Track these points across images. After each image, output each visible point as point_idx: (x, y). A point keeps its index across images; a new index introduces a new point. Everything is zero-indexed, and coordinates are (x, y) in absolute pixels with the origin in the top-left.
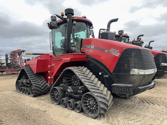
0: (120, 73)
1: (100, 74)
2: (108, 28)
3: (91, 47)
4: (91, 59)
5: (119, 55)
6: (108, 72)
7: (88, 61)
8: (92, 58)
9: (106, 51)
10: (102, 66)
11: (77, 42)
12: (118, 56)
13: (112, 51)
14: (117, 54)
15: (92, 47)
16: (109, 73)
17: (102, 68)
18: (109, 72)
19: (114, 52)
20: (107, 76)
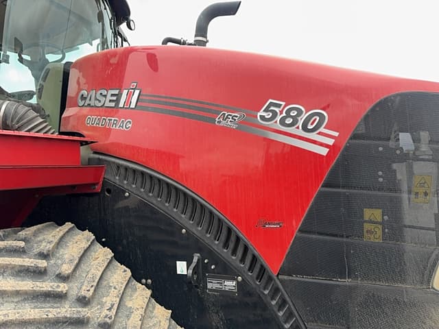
0: (348, 282)
1: (182, 268)
2: (201, 38)
3: (119, 96)
4: (122, 171)
5: (331, 142)
6: (234, 260)
7: (98, 188)
8: (126, 169)
9: (229, 120)
10: (191, 218)
11: (44, 81)
12: (324, 151)
13: (275, 114)
14: (313, 136)
15: (130, 97)
16: (245, 266)
17: (198, 231)
18: (243, 260)
19: (289, 121)
20: (230, 285)
